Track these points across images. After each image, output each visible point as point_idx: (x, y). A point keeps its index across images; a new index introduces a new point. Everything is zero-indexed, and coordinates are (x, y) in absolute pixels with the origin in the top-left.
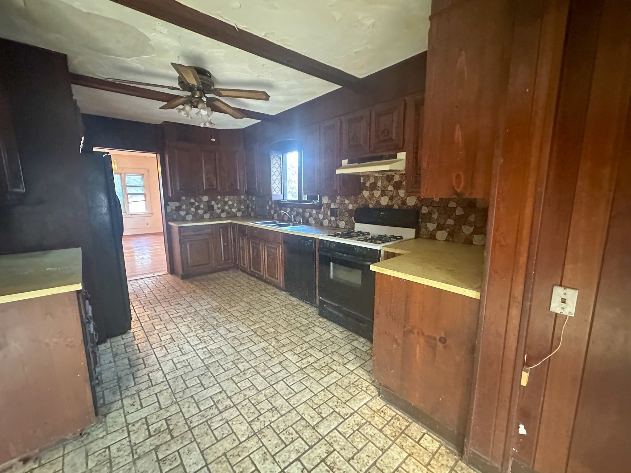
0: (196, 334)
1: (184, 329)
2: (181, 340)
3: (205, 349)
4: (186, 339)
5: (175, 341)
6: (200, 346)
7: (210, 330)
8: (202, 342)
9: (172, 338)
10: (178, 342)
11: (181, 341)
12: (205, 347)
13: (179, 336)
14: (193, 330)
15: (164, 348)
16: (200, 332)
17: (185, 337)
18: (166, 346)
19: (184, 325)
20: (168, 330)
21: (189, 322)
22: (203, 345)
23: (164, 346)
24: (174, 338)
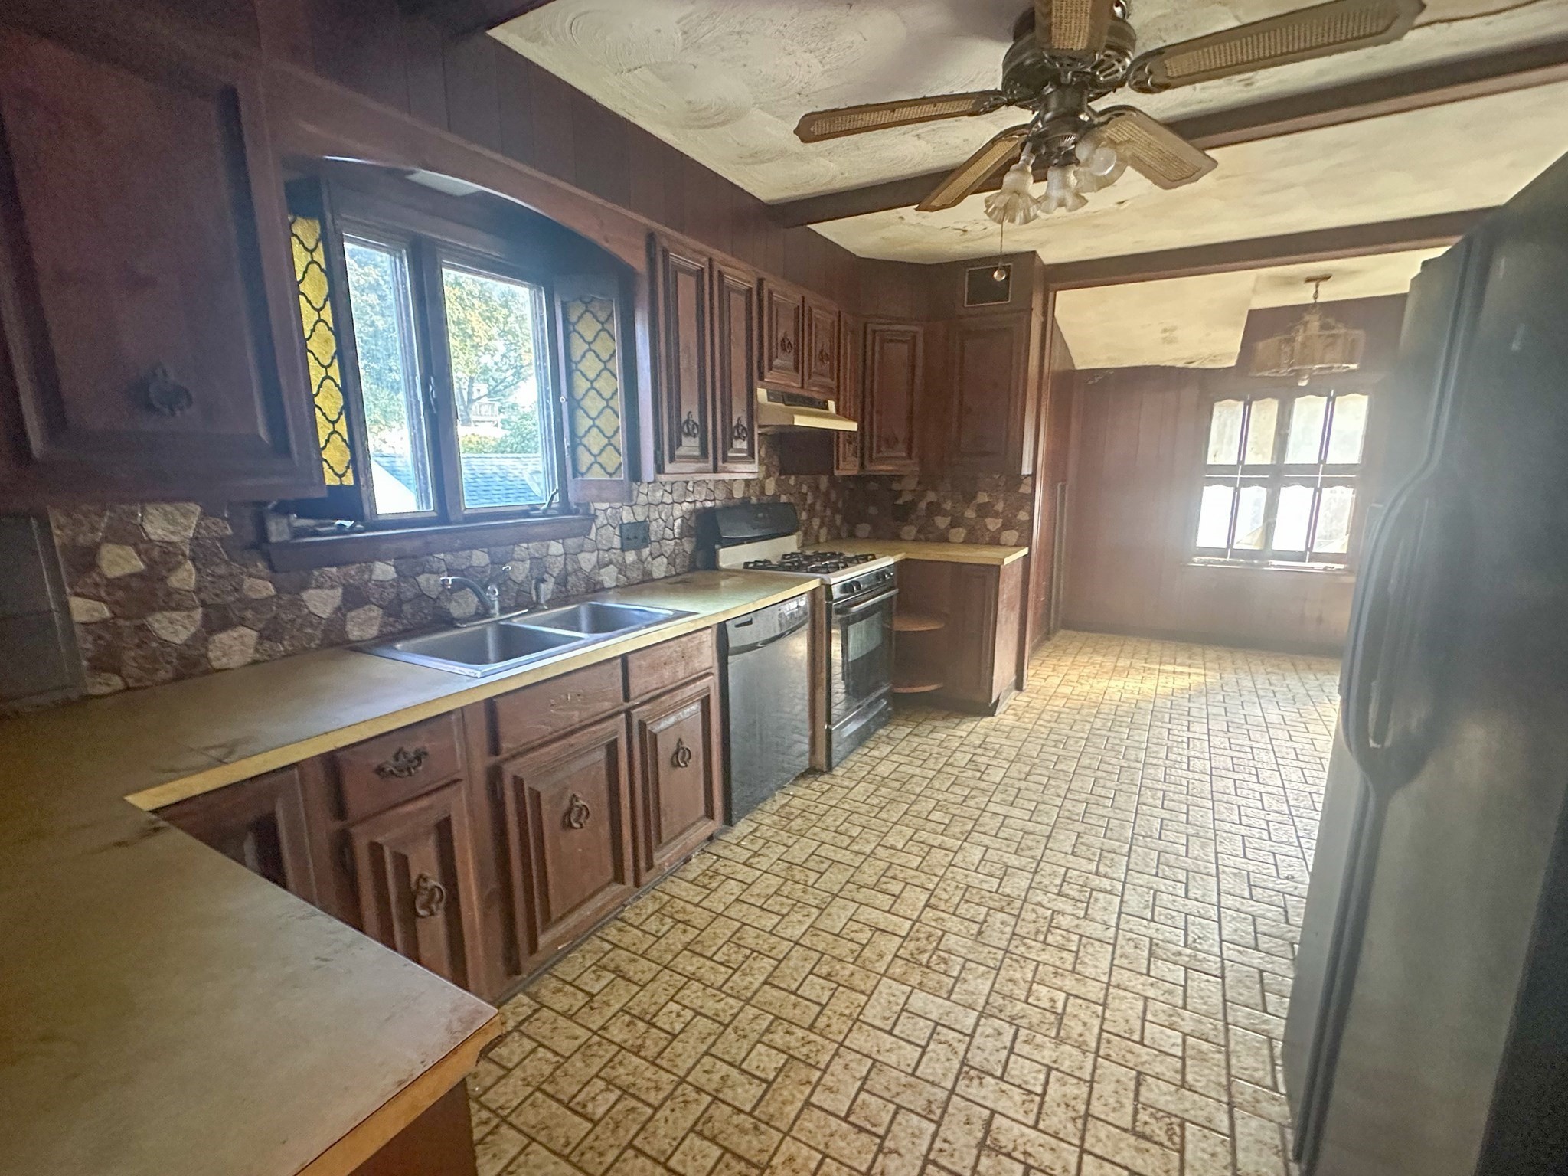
0: (1083, 922)
1: (1097, 962)
2: (1131, 931)
3: (1102, 869)
4: (1118, 924)
5: (1151, 939)
6: (1106, 884)
7: (1040, 904)
8: (1092, 890)
9: (1151, 954)
10: (1143, 931)
11: (1135, 928)
12: (1097, 873)
13: (1129, 949)
14: (1076, 938)
15: (1190, 940)
16: (1065, 922)
17: (1117, 933)
18: (1182, 943)
19: (1083, 978)
20: (1146, 999)
21: (1058, 982)
22: (1096, 881)
23: (1186, 946)
24: (1146, 954)
